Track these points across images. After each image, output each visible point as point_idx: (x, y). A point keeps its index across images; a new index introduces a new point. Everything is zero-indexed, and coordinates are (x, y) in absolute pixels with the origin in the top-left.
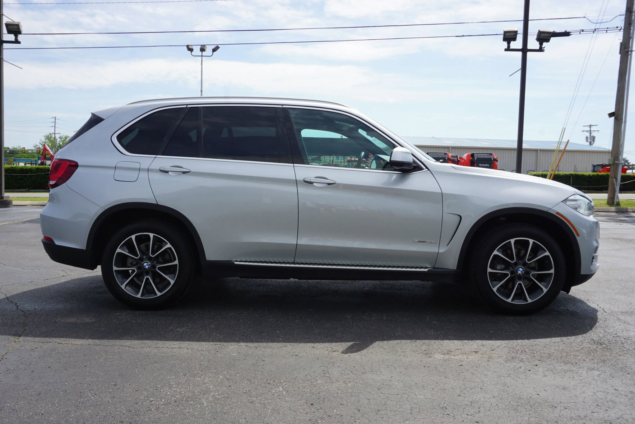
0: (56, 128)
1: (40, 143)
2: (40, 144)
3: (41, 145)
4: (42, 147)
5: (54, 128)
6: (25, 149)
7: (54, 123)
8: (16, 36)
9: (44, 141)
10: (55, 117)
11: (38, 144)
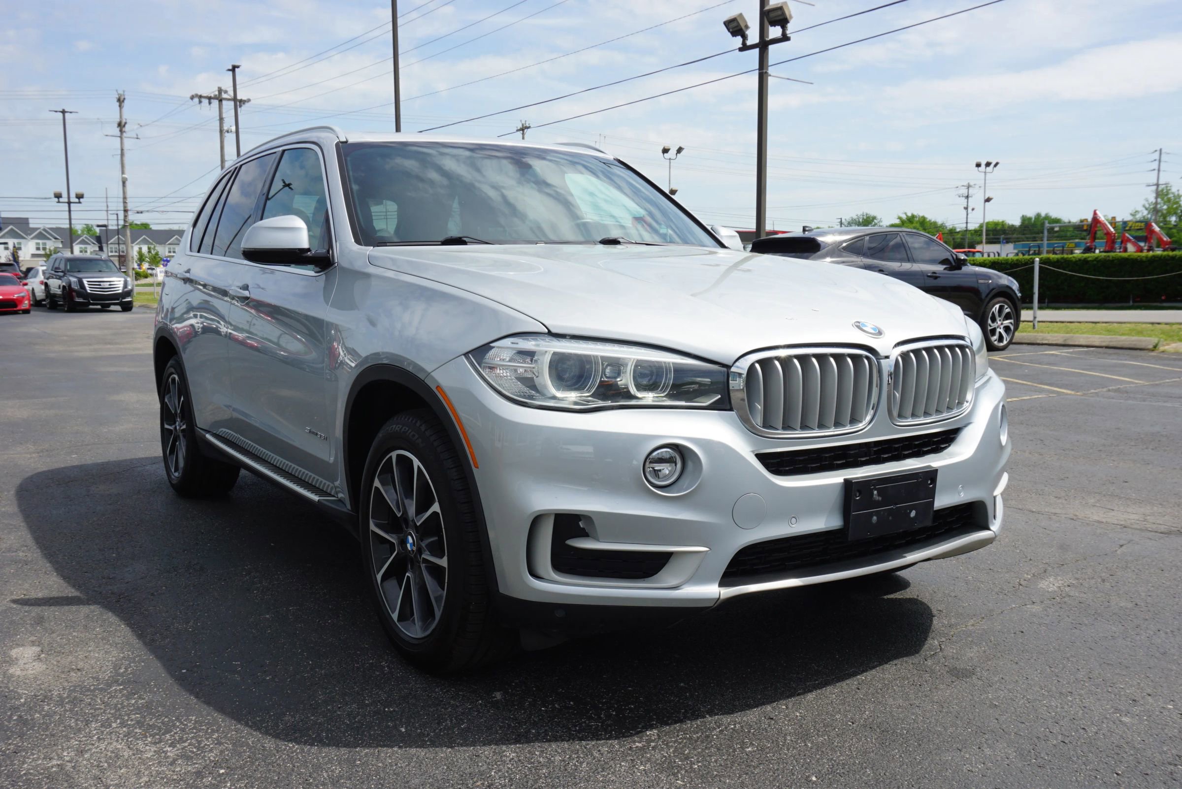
0: (1161, 173)
1: (1144, 206)
2: (1144, 209)
3: (1146, 209)
4: (1148, 214)
5: (1156, 172)
6: (1115, 220)
7: (1157, 162)
8: (784, 28)
9: (1152, 202)
10: (1161, 150)
11: (1140, 208)
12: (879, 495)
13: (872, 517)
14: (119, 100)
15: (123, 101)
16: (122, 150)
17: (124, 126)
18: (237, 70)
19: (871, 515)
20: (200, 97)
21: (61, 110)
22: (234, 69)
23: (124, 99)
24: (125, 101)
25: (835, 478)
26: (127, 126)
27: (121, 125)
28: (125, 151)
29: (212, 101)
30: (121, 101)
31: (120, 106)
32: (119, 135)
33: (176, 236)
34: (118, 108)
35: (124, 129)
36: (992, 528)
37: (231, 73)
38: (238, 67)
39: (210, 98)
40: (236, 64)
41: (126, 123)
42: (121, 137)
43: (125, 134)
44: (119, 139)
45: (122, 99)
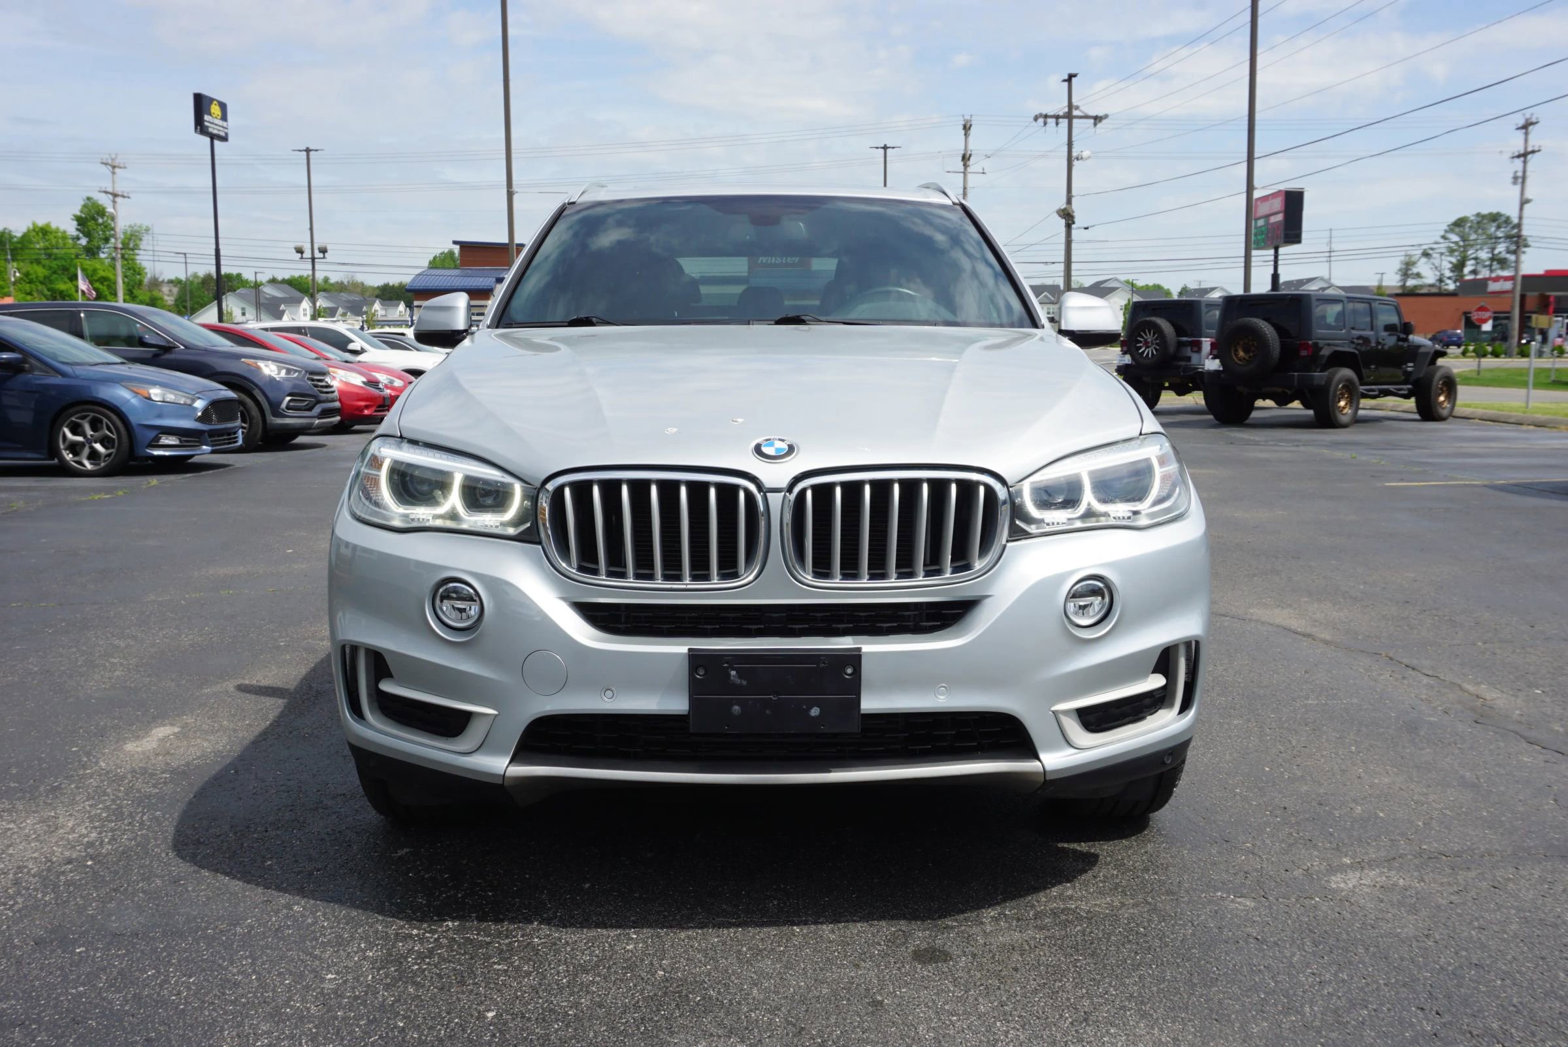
12: (740, 674)
13: (732, 705)
14: (965, 127)
15: (970, 128)
16: (965, 188)
17: (969, 159)
18: (1074, 80)
19: (731, 703)
20: (1046, 116)
21: (883, 146)
22: (1071, 77)
23: (971, 125)
24: (972, 128)
25: (679, 648)
26: (972, 159)
27: (965, 158)
28: (968, 190)
29: (1061, 120)
30: (967, 128)
31: (965, 134)
32: (962, 170)
33: (1045, 293)
34: (964, 137)
35: (968, 163)
36: (1042, 756)
37: (1066, 84)
38: (1075, 76)
39: (1057, 117)
40: (1073, 72)
41: (970, 155)
42: (965, 173)
43: (969, 170)
44: (962, 174)
45: (968, 126)
